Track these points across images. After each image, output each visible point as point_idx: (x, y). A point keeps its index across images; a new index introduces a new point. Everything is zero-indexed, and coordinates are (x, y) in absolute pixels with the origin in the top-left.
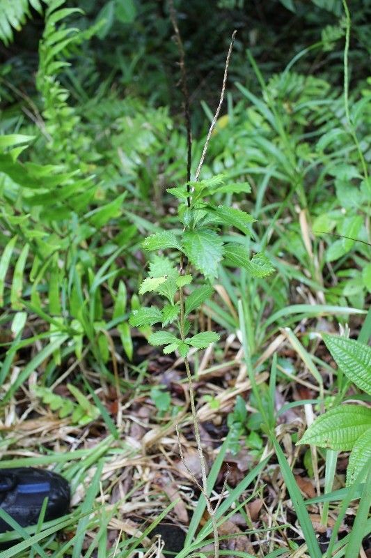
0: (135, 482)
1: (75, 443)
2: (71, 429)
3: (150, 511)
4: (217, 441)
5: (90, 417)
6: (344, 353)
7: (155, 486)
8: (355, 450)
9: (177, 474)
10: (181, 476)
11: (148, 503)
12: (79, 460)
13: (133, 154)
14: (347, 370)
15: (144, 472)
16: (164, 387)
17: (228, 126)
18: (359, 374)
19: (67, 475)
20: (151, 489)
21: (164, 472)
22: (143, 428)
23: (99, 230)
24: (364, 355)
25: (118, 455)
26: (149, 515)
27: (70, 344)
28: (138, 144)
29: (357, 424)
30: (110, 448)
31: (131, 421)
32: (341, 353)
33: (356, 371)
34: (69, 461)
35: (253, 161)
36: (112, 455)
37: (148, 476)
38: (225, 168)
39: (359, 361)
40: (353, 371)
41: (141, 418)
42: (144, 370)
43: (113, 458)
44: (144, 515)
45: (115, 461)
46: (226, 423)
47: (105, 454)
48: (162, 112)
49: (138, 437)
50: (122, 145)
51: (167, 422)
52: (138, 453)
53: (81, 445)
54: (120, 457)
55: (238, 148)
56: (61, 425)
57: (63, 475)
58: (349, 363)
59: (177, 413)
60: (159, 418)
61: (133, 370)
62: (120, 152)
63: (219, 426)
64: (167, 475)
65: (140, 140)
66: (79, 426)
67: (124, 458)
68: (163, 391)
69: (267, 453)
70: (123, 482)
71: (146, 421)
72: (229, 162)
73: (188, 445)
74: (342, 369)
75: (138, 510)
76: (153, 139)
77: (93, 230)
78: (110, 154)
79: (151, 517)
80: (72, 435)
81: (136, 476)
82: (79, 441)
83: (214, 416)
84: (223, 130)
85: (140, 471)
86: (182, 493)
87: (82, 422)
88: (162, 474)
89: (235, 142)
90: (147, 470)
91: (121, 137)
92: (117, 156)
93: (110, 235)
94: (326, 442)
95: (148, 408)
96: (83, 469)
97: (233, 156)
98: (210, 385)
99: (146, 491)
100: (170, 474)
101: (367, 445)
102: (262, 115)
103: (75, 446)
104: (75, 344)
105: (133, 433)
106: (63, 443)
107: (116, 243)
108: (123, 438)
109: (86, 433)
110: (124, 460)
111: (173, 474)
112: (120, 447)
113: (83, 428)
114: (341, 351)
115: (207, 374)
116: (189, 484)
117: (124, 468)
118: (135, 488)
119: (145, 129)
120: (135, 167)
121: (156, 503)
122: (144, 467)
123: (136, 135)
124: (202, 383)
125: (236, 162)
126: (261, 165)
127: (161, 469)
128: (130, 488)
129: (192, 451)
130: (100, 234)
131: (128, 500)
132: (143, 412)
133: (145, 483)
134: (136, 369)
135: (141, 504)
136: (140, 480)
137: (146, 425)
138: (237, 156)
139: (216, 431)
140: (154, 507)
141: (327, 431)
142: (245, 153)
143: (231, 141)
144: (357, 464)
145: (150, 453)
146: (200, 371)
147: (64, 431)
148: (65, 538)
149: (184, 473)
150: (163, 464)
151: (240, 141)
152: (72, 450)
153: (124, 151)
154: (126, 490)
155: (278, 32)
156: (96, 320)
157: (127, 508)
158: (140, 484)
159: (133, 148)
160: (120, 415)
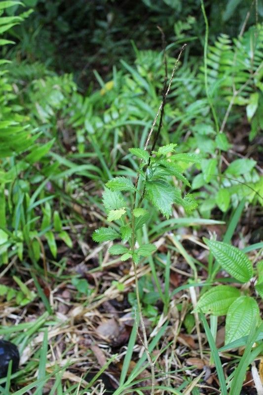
0: (67, 344)
1: (18, 318)
2: (13, 309)
3: (81, 364)
4: (121, 312)
5: (28, 299)
6: (220, 252)
7: (82, 346)
8: (229, 315)
9: (97, 337)
10: (100, 338)
11: (78, 359)
12: (22, 331)
13: (47, 107)
14: (223, 264)
15: (72, 337)
16: (79, 276)
17: (113, 89)
18: (230, 266)
19: (16, 342)
20: (79, 349)
21: (86, 336)
22: (66, 305)
23: (31, 165)
24: (232, 253)
25: (53, 326)
26: (80, 366)
27: (14, 248)
28: (51, 100)
29: (227, 297)
30: (47, 321)
31: (58, 301)
32: (218, 252)
33: (228, 264)
34: (15, 332)
35: (133, 116)
36: (47, 326)
37: (75, 339)
38: (112, 119)
39: (230, 257)
40: (226, 264)
41: (64, 299)
42: (64, 265)
43: (49, 329)
44: (77, 367)
45: (50, 331)
46: (127, 299)
47: (43, 326)
48: (68, 77)
49: (64, 312)
50: (38, 100)
51: (84, 301)
52: (67, 324)
53: (23, 320)
54: (54, 328)
55: (122, 105)
56: (5, 307)
57: (12, 342)
58: (223, 259)
59: (91, 294)
60: (78, 298)
61: (55, 265)
62: (37, 106)
63: (122, 302)
64: (89, 338)
65: (52, 97)
66: (19, 307)
67: (58, 327)
68: (80, 278)
69: (163, 319)
70: (59, 345)
71: (68, 300)
72: (115, 115)
73: (101, 316)
74: (220, 263)
75: (73, 364)
76: (62, 97)
77: (28, 165)
78: (29, 106)
79: (82, 368)
80: (14, 313)
81: (67, 340)
82: (21, 318)
83: (118, 295)
84: (109, 91)
85: (70, 336)
86: (103, 350)
87: (23, 304)
88: (84, 337)
89: (120, 101)
90: (75, 336)
91: (37, 95)
92: (34, 108)
93: (38, 168)
94: (210, 310)
95: (68, 291)
96: (27, 337)
97: (118, 110)
98: (111, 274)
99: (76, 350)
100: (91, 337)
101: (235, 311)
102: (136, 82)
103: (18, 321)
104: (18, 248)
105: (60, 309)
106: (9, 320)
107: (42, 174)
108: (54, 314)
109: (25, 311)
110: (58, 329)
111: (94, 337)
112: (53, 320)
113: (22, 308)
114: (218, 251)
115: (109, 266)
116: (105, 343)
117: (57, 336)
118: (67, 349)
119: (55, 89)
120: (48, 116)
121: (85, 358)
122: (72, 333)
123: (49, 93)
124: (105, 272)
125: (120, 116)
126: (139, 118)
127: (83, 334)
128: (64, 349)
129: (105, 321)
130: (31, 168)
131: (64, 358)
132: (66, 294)
133: (74, 345)
134: (57, 264)
135: (74, 360)
136: (70, 343)
137: (69, 304)
138: (121, 111)
139: (119, 305)
140: (83, 361)
141: (210, 303)
142: (127, 109)
143: (116, 100)
144: (231, 323)
145: (76, 323)
146: (103, 264)
147: (8, 311)
148: (19, 388)
149: (102, 336)
150: (85, 330)
151: (123, 101)
152: (16, 324)
153: (40, 105)
154: (61, 350)
155: (126, 15)
156: (31, 230)
157: (64, 363)
158: (71, 346)
159: (47, 103)
160: (52, 298)
